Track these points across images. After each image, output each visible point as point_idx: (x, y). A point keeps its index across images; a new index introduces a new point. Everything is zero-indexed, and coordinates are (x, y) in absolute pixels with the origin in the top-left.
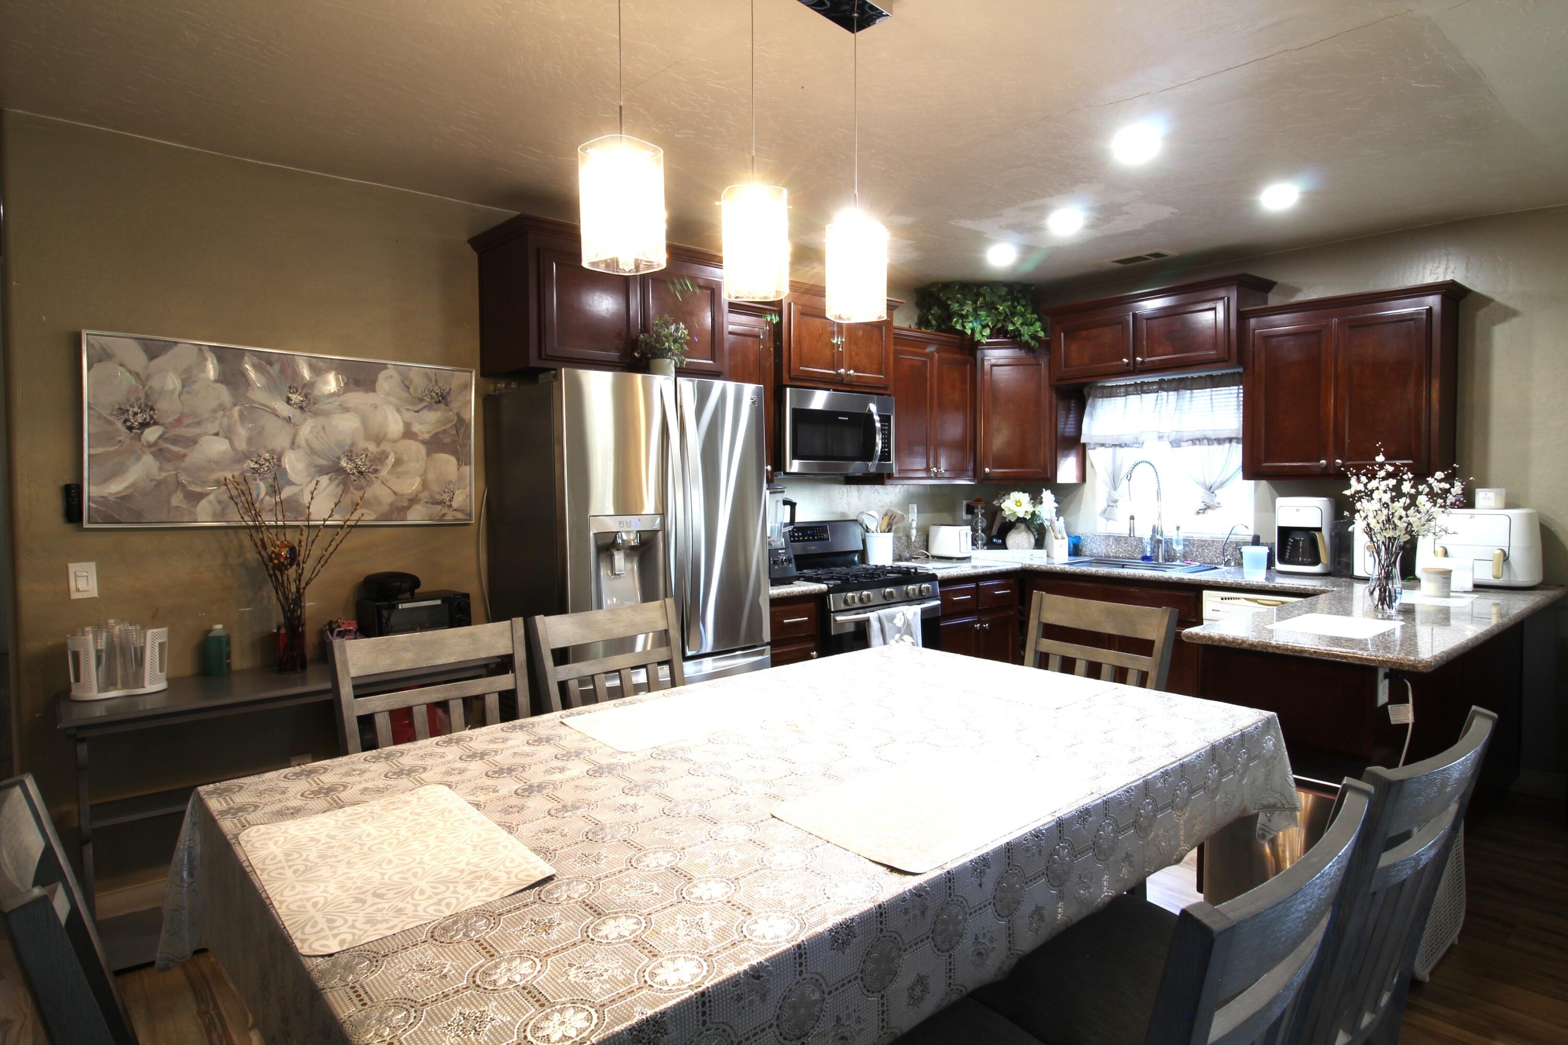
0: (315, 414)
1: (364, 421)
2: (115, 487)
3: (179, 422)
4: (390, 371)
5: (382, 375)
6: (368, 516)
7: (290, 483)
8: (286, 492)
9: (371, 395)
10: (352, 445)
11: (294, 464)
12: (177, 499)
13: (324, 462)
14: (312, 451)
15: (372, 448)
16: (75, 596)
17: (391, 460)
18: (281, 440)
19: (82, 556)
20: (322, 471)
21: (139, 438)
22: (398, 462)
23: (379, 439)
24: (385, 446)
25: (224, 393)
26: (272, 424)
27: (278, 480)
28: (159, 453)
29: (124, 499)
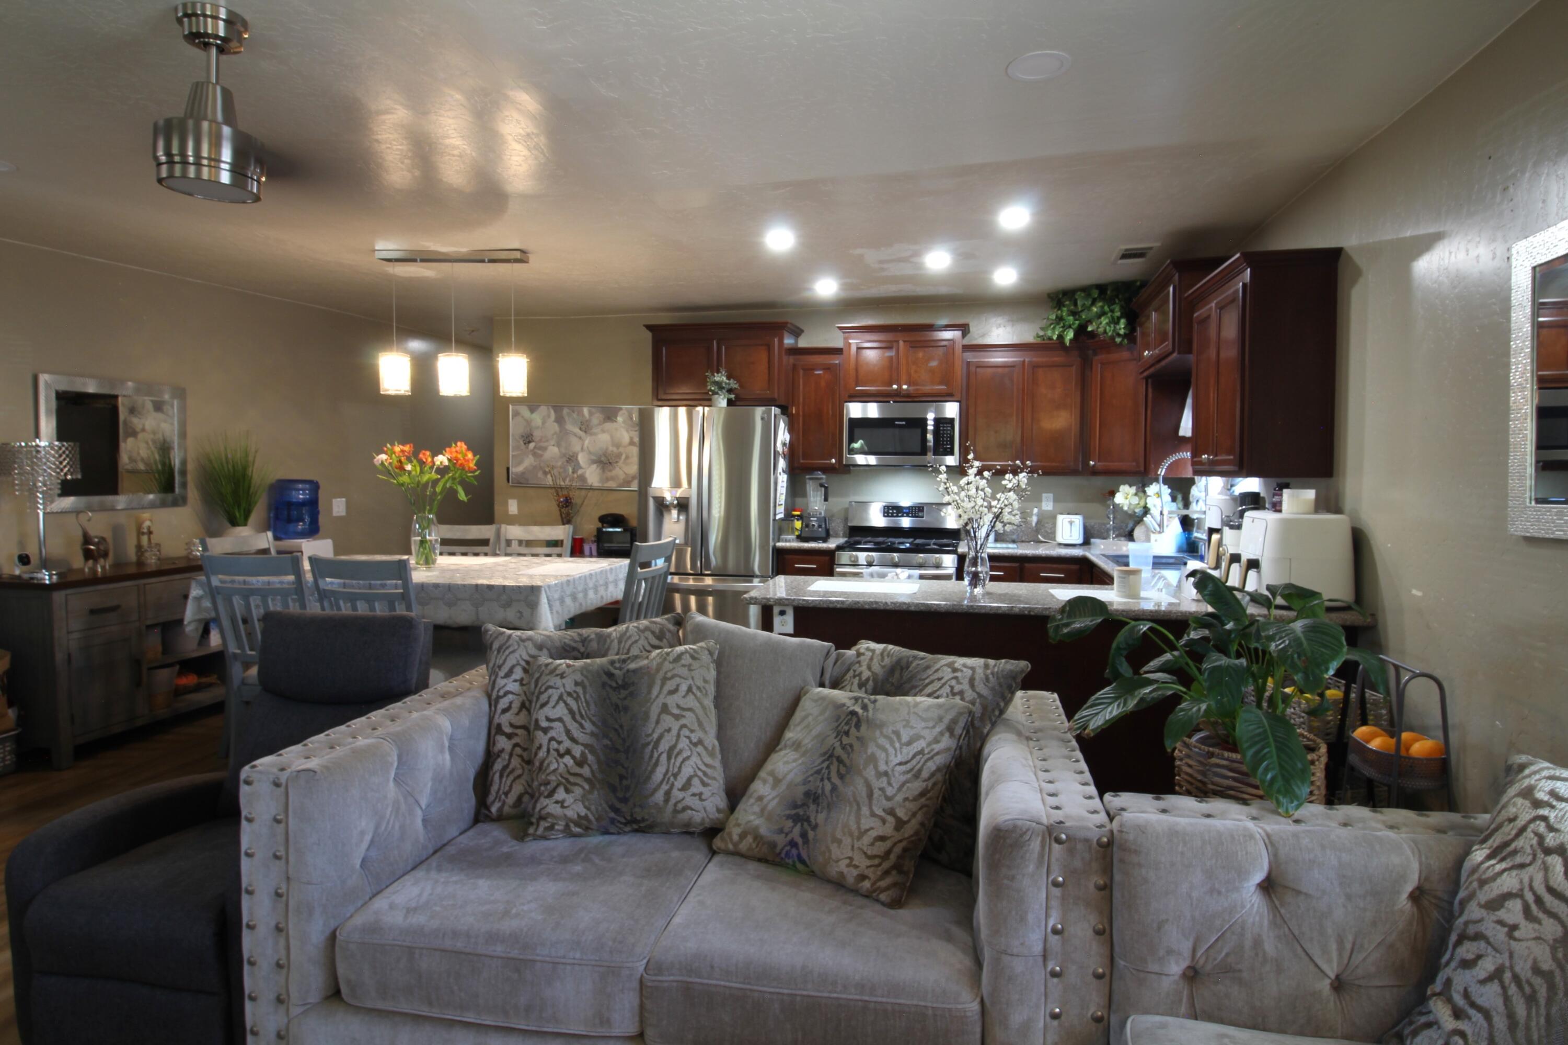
0: (591, 434)
1: (612, 437)
2: (520, 469)
3: (541, 441)
4: (624, 411)
5: (620, 413)
6: (612, 484)
7: (581, 468)
8: (580, 472)
9: (615, 423)
10: (607, 449)
11: (582, 459)
12: (540, 474)
13: (594, 458)
14: (590, 453)
15: (615, 449)
16: (510, 513)
17: (623, 457)
18: (576, 447)
19: (513, 497)
20: (594, 462)
21: (527, 448)
22: (627, 457)
23: (618, 446)
24: (621, 450)
25: (556, 427)
26: (574, 440)
27: (577, 467)
28: (535, 454)
29: (523, 473)
